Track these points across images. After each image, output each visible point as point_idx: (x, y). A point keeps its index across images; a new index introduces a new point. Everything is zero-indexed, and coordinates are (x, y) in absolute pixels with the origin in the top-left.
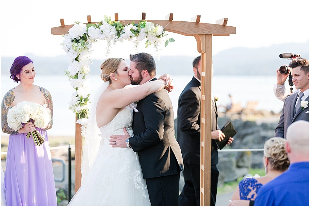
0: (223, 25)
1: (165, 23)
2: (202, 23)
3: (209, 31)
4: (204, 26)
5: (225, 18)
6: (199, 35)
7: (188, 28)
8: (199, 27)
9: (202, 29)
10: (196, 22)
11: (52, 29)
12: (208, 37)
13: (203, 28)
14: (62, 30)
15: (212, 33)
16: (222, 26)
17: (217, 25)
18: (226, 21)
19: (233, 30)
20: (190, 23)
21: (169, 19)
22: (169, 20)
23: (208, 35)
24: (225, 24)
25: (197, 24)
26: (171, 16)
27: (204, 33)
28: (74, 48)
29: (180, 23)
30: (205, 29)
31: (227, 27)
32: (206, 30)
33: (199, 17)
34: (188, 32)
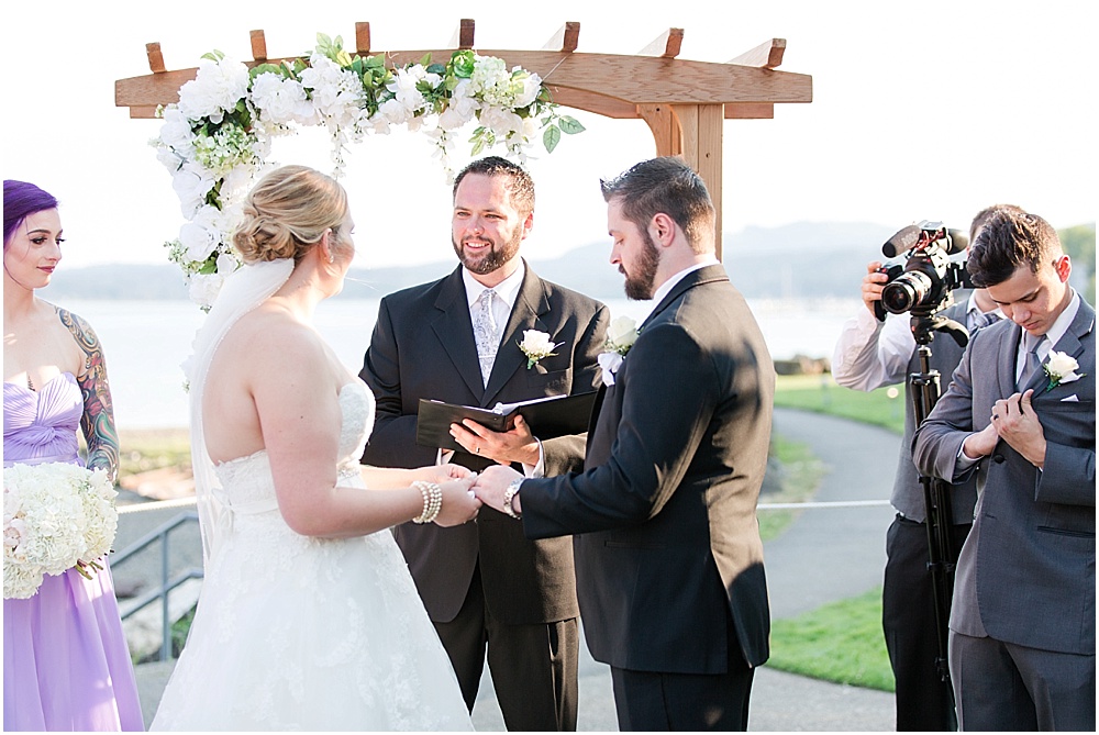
0: (764, 68)
1: (545, 61)
2: (685, 62)
3: (711, 92)
4: (696, 73)
5: (774, 41)
6: (673, 105)
7: (633, 80)
8: (675, 78)
9: (687, 85)
10: (663, 57)
11: (118, 84)
12: (706, 113)
13: (689, 81)
14: (154, 89)
15: (722, 100)
16: (760, 73)
17: (743, 67)
18: (777, 52)
19: (801, 90)
20: (641, 61)
21: (560, 47)
22: (562, 51)
23: (706, 105)
24: (773, 62)
25: (667, 65)
26: (572, 31)
27: (692, 97)
28: (203, 156)
29: (604, 60)
30: (697, 82)
31: (779, 75)
32: (703, 86)
33: (676, 37)
34: (633, 96)
